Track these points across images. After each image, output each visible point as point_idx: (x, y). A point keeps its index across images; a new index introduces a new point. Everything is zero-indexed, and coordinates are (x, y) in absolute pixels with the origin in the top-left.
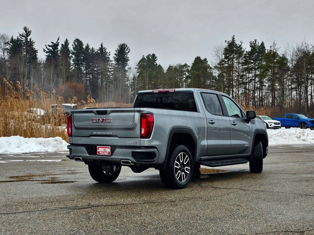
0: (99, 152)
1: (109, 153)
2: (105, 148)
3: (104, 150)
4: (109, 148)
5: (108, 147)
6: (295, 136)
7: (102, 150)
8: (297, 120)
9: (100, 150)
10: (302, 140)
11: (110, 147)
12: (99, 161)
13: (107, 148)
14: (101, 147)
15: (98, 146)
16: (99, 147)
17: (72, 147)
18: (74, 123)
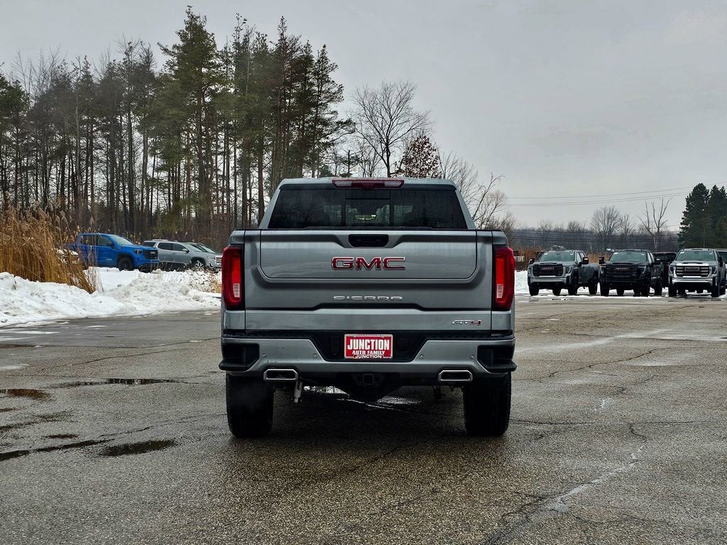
0: (350, 352)
1: (387, 353)
2: (373, 341)
3: (369, 344)
4: (389, 338)
5: (383, 336)
6: (175, 288)
7: (362, 345)
8: (110, 248)
9: (357, 345)
10: (193, 298)
11: (391, 336)
12: (371, 376)
13: (379, 338)
14: (359, 338)
15: (346, 335)
16: (353, 338)
17: (263, 342)
18: (257, 271)
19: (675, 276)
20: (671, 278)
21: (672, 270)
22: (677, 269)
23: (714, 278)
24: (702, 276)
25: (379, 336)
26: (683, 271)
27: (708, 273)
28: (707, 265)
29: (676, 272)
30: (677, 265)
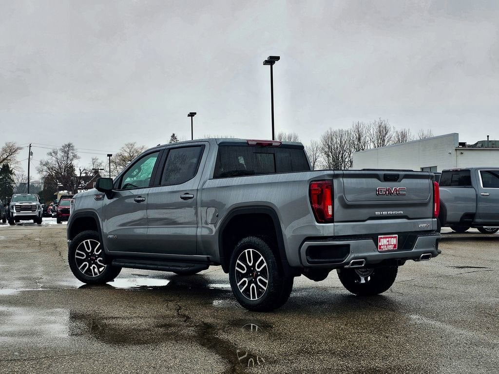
0: (380, 247)
1: (395, 246)
3: (388, 241)
4: (396, 237)
7: (385, 242)
9: (383, 242)
11: (397, 235)
13: (392, 237)
14: (384, 238)
15: (379, 236)
16: (382, 238)
17: (351, 242)
18: (343, 197)
19: (15, 211)
20: (12, 213)
21: (13, 208)
22: (16, 207)
23: (39, 212)
24: (32, 211)
25: (391, 236)
26: (20, 208)
27: (36, 209)
28: (35, 204)
29: (16, 209)
30: (16, 204)
